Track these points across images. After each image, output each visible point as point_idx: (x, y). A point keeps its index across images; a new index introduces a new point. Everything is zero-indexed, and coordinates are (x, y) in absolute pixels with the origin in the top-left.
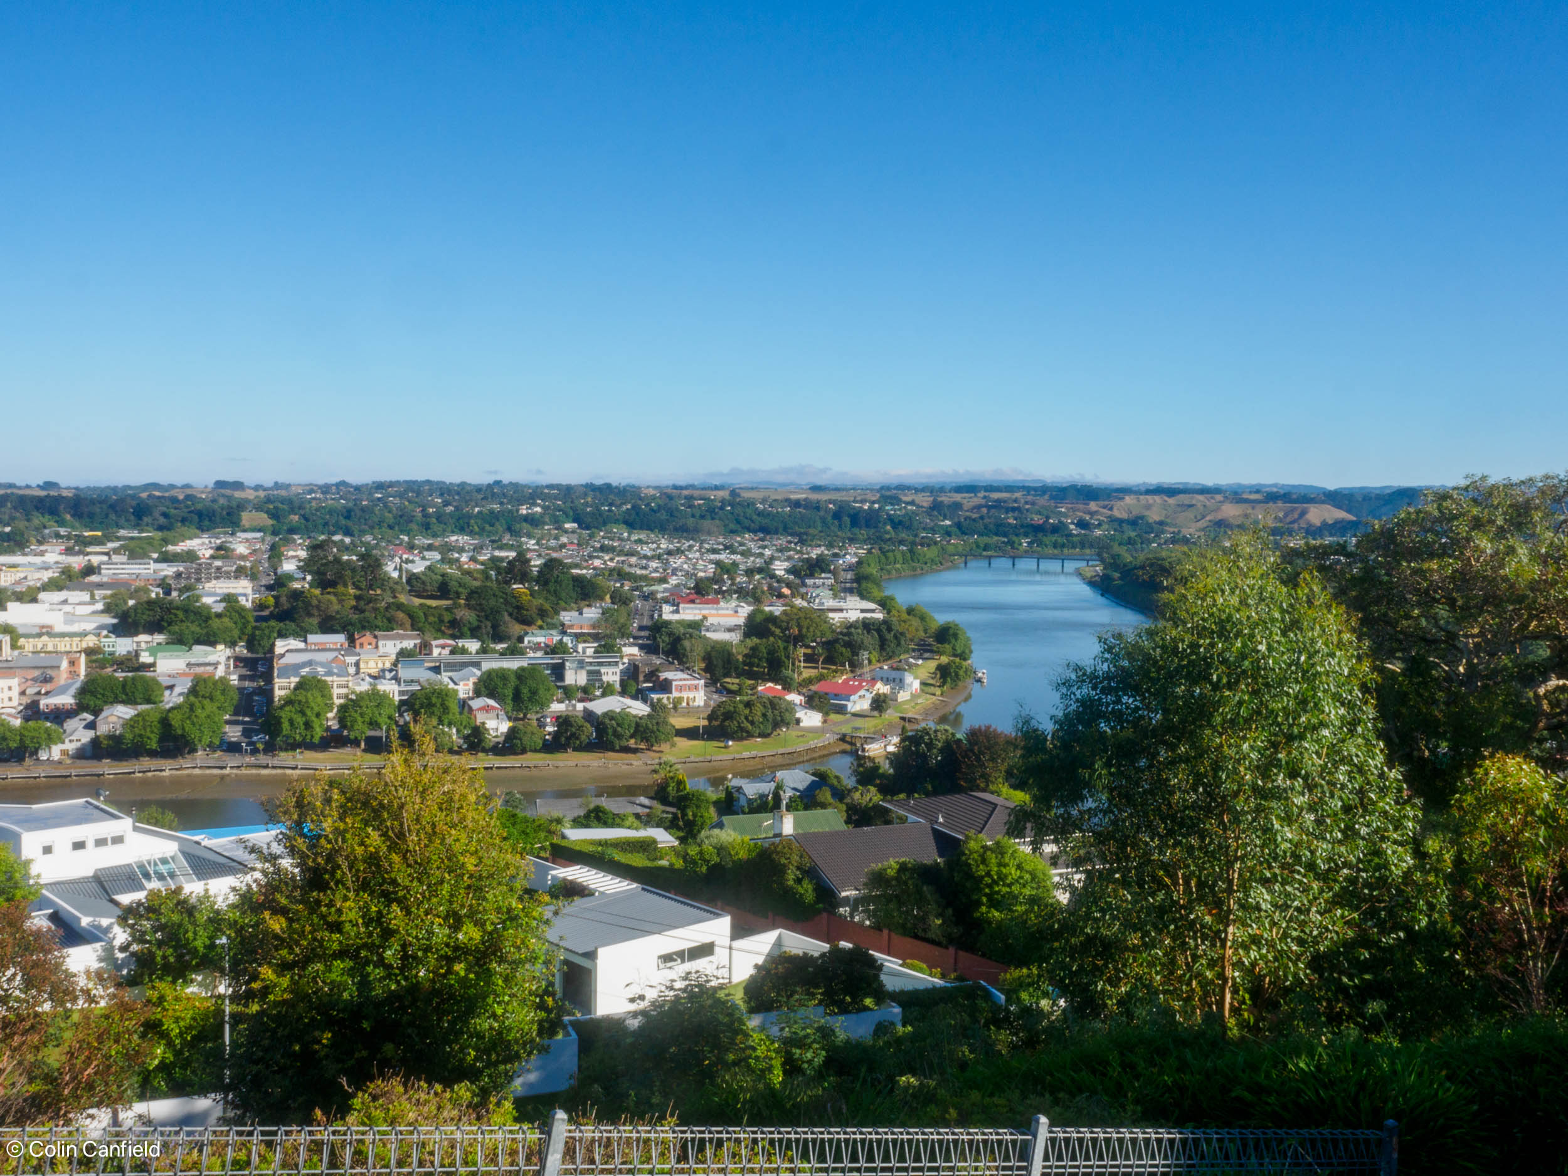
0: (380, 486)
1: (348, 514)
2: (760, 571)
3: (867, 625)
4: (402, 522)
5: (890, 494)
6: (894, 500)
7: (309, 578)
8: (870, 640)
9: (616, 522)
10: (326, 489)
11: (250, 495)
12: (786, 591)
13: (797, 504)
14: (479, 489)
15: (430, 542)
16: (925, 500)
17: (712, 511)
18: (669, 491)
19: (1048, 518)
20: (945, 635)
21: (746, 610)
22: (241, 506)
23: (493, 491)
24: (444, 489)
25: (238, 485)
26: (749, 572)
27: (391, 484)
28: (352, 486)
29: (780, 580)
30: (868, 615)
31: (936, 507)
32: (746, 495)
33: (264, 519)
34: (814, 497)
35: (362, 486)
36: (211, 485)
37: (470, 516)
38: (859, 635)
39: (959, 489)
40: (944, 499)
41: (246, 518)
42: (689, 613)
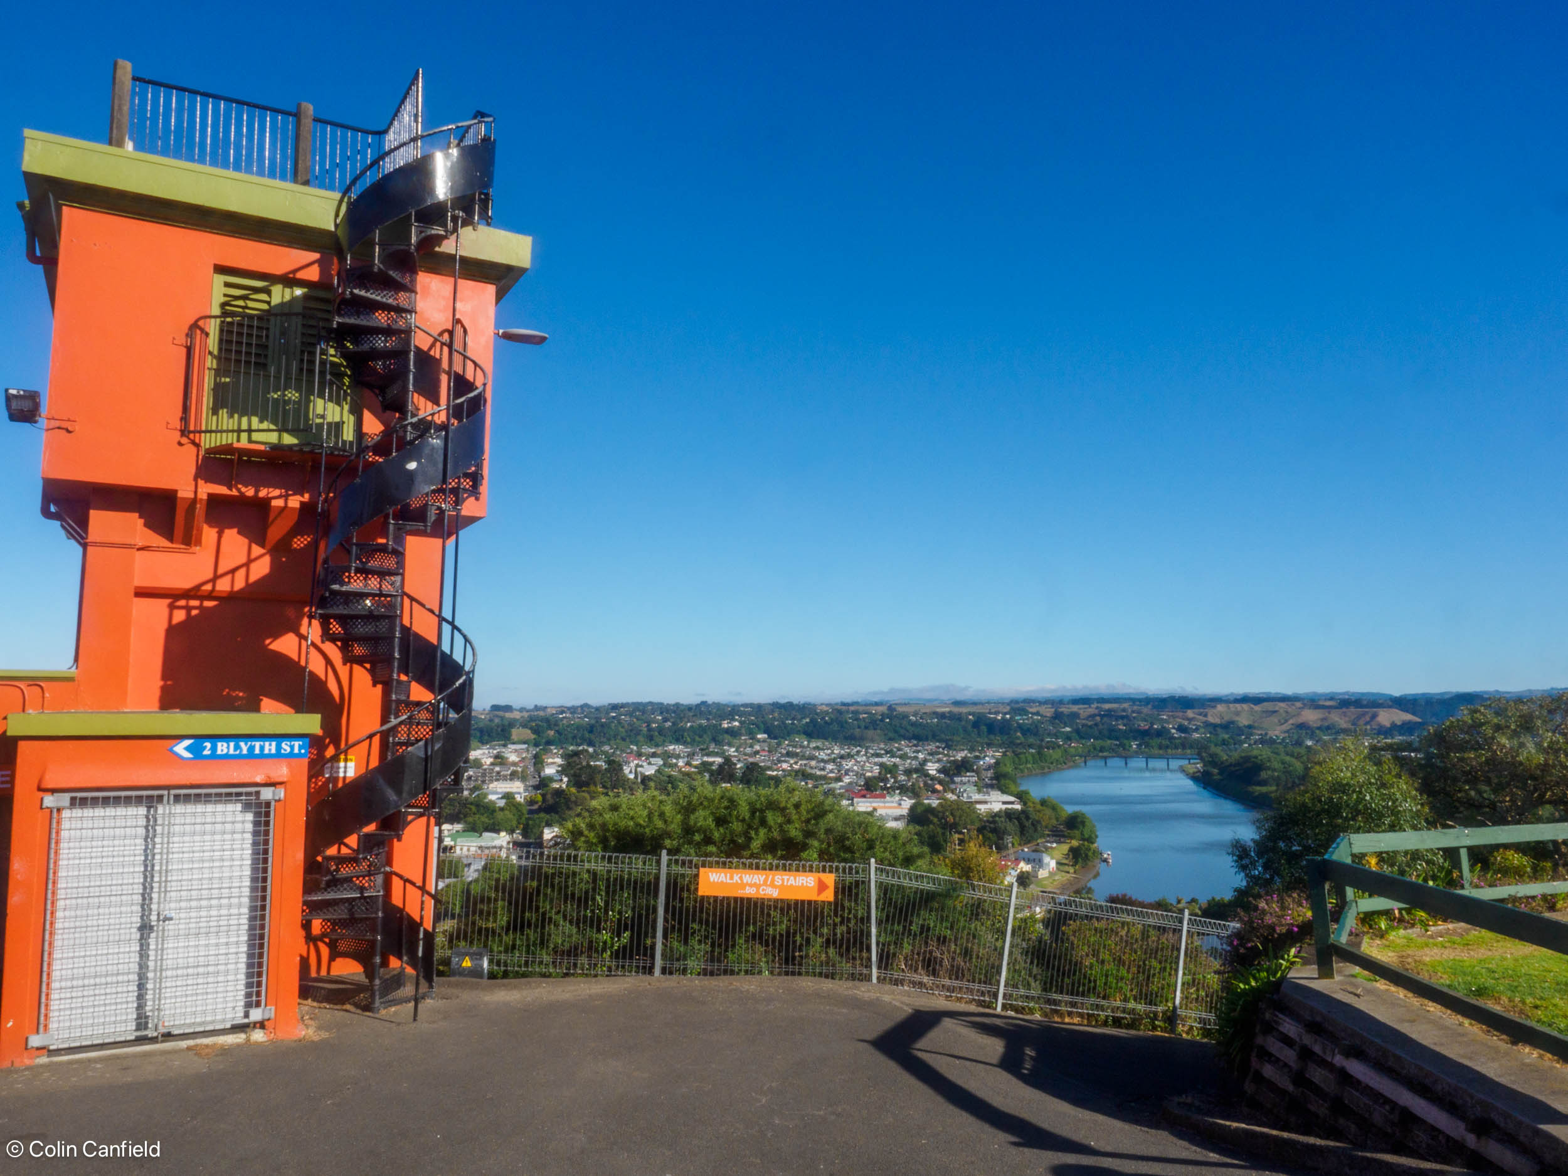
0: (615, 707)
1: (591, 729)
2: (916, 771)
3: (1009, 815)
4: (632, 735)
5: (1019, 706)
6: (1022, 711)
7: (565, 779)
8: (1011, 827)
9: (798, 733)
10: (573, 710)
11: (516, 715)
12: (939, 787)
13: (942, 716)
14: (690, 708)
15: (653, 750)
16: (1048, 711)
17: (874, 723)
18: (839, 707)
19: (1152, 724)
20: (1074, 823)
21: (908, 803)
22: (512, 724)
23: (701, 709)
24: (662, 709)
25: (508, 708)
26: (908, 772)
27: (623, 706)
28: (592, 707)
29: (933, 778)
30: (1010, 806)
31: (1058, 717)
32: (900, 709)
33: (528, 734)
34: (956, 710)
35: (601, 707)
36: (488, 708)
37: (684, 729)
38: (1002, 823)
39: (1076, 701)
40: (1064, 709)
41: (515, 733)
42: (863, 806)
